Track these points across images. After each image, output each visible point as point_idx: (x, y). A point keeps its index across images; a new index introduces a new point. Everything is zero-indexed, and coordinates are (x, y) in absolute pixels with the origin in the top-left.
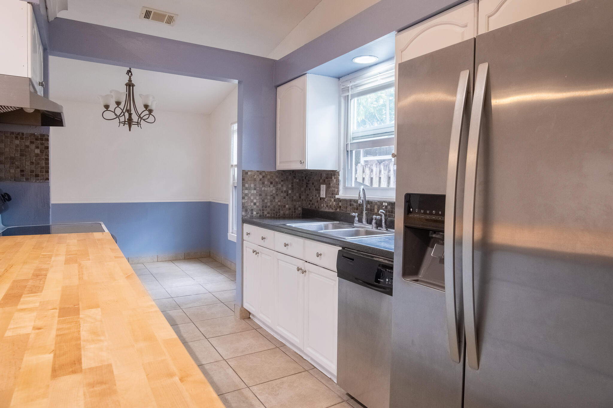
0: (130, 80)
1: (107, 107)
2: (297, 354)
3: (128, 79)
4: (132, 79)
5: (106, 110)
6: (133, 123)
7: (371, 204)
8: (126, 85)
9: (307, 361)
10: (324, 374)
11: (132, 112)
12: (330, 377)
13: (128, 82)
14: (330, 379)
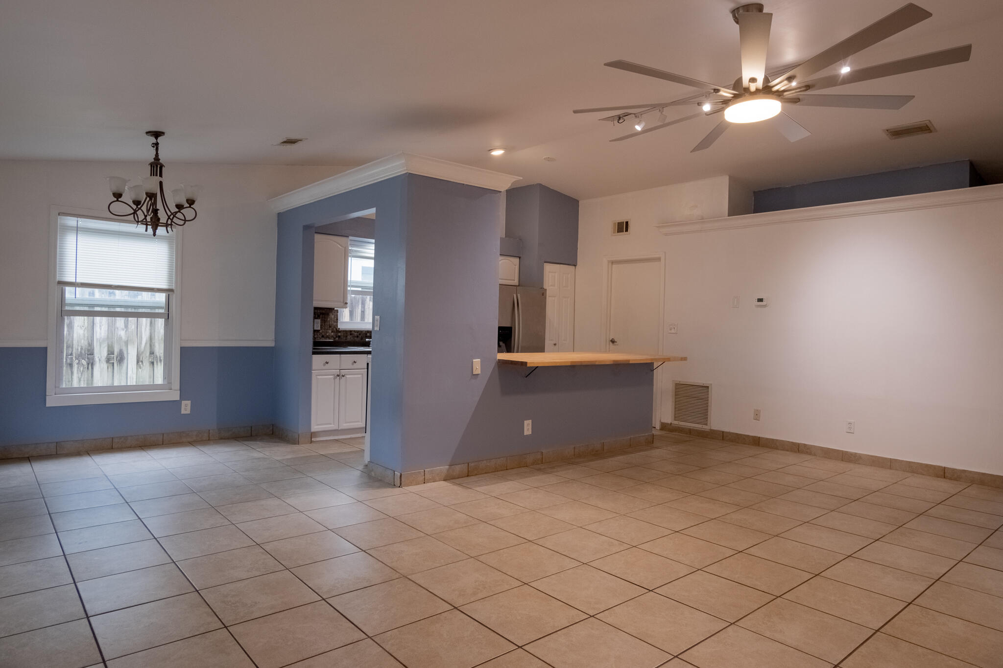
0: (157, 158)
1: (118, 196)
3: (154, 156)
4: (160, 157)
5: (116, 199)
6: (160, 224)
8: (151, 164)
11: (158, 208)
13: (153, 160)
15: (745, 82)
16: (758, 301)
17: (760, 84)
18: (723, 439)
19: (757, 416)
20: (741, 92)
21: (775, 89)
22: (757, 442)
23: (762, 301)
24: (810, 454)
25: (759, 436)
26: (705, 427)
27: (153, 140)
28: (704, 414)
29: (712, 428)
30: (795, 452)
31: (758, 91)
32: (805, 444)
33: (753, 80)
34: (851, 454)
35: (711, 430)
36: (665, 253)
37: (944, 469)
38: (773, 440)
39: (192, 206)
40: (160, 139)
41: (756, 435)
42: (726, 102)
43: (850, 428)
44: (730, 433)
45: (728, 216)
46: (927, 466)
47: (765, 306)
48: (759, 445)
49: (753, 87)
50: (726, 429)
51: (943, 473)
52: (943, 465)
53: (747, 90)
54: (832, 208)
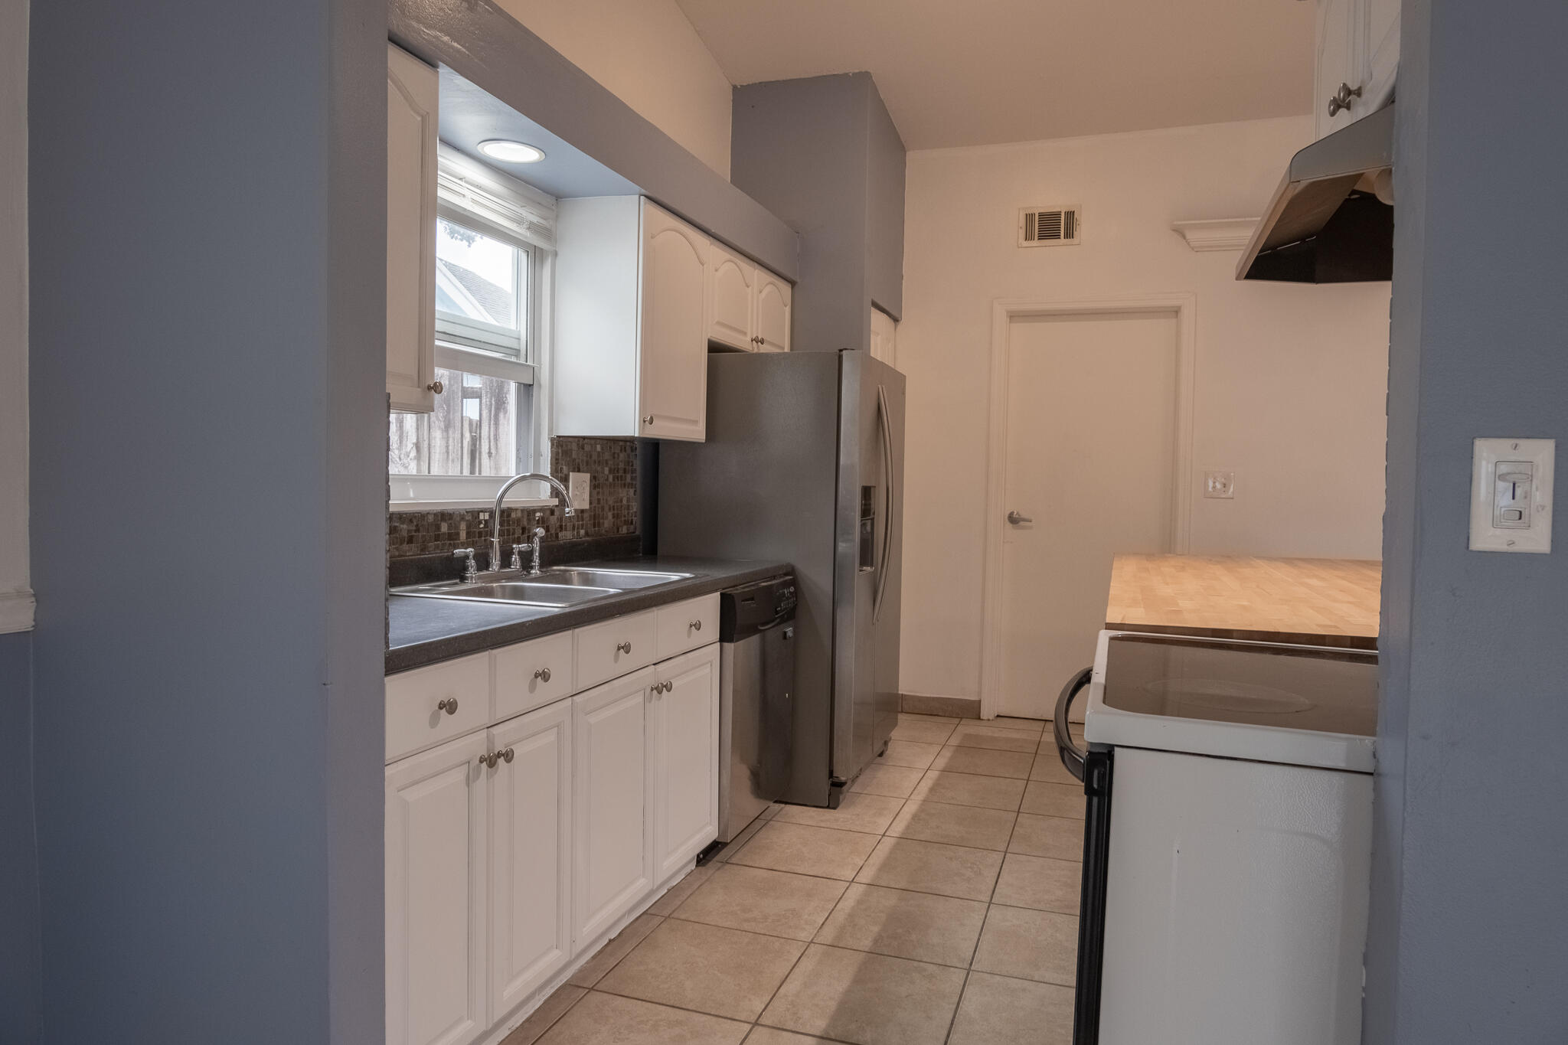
2: (601, 952)
7: (449, 519)
9: (625, 928)
10: (659, 900)
12: (666, 891)
14: (669, 890)
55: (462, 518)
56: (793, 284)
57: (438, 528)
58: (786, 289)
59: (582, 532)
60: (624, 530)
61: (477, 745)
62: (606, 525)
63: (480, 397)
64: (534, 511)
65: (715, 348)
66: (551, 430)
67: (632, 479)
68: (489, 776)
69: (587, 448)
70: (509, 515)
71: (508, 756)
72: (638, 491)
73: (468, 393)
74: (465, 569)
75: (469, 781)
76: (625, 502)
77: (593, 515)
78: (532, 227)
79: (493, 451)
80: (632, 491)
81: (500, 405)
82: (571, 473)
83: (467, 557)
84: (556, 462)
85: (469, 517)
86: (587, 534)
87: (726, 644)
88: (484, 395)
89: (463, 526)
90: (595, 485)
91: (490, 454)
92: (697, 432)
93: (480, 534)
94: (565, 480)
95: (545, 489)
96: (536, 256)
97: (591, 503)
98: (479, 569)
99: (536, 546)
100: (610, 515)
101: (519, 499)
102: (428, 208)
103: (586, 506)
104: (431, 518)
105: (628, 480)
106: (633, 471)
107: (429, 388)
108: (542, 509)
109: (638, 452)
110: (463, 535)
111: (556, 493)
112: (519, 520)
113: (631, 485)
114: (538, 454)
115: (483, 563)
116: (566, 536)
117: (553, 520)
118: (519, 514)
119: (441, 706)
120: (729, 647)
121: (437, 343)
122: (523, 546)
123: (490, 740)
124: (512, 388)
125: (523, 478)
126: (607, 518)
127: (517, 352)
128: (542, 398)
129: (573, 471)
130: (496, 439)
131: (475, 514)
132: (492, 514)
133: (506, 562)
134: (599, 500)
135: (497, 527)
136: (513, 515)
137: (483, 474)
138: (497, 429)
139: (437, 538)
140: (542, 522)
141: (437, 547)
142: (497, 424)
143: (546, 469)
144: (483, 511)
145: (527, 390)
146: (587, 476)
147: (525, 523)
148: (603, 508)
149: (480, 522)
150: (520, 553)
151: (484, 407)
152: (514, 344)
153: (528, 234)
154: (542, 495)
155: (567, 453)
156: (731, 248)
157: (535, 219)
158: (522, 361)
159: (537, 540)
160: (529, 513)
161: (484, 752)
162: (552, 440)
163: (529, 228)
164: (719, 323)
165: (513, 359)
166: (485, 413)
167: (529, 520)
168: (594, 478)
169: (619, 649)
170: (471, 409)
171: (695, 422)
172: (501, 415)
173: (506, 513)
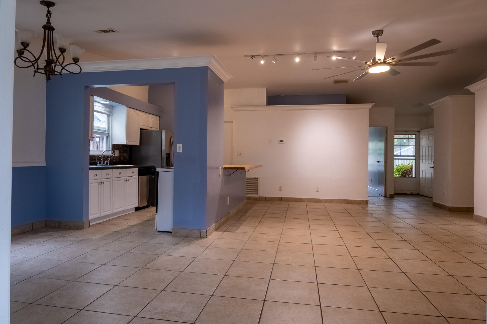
3: (47, 21)
4: (51, 22)
7: (95, 157)
8: (44, 26)
13: (46, 24)
15: (377, 60)
16: (280, 142)
17: (382, 61)
18: (265, 200)
19: (280, 189)
20: (375, 63)
21: (387, 62)
22: (281, 200)
23: (282, 142)
24: (301, 201)
25: (281, 197)
26: (257, 196)
27: (46, 8)
28: (256, 191)
29: (260, 196)
30: (297, 202)
31: (381, 63)
32: (301, 198)
33: (379, 60)
34: (318, 199)
35: (259, 197)
36: (235, 119)
37: (349, 200)
38: (288, 198)
39: (77, 63)
40: (51, 9)
41: (280, 197)
42: (370, 66)
43: (317, 190)
44: (269, 197)
45: (266, 105)
46: (343, 200)
47: (283, 144)
48: (282, 201)
49: (379, 62)
50: (267, 196)
51: (348, 202)
52: (348, 199)
53: (377, 62)
54: (309, 106)
55: (97, 156)
56: (160, 117)
57: (93, 158)
58: (158, 118)
59: (117, 160)
60: (125, 160)
61: (99, 181)
62: (122, 159)
63: (99, 138)
64: (109, 156)
65: (141, 129)
66: (111, 143)
67: (127, 152)
68: (101, 185)
69: (118, 146)
70: (104, 157)
71: (103, 183)
72: (128, 154)
73: (97, 137)
74: (97, 164)
75: (98, 185)
76: (125, 155)
77: (120, 157)
78: (108, 111)
79: (102, 147)
80: (127, 154)
81: (103, 139)
82: (115, 151)
83: (97, 162)
84: (112, 148)
85: (98, 156)
86: (118, 161)
87: (139, 176)
88: (100, 137)
89: (97, 158)
90: (120, 152)
91: (101, 147)
92: (138, 144)
93: (100, 159)
94: (114, 151)
95: (111, 153)
96: (109, 116)
97: (119, 155)
98: (99, 164)
99: (109, 161)
100: (123, 158)
101: (106, 154)
102: (93, 111)
103: (118, 156)
104: (92, 156)
105: (126, 152)
106: (127, 150)
107: (93, 138)
108: (110, 156)
109: (128, 147)
110: (97, 159)
111: (112, 153)
112: (106, 158)
113: (126, 153)
114: (109, 147)
115: (100, 163)
116: (114, 160)
117: (112, 158)
118: (106, 157)
119: (95, 175)
120: (140, 177)
121: (94, 131)
122: (106, 161)
123: (101, 181)
124: (105, 137)
125: (106, 150)
126: (122, 158)
127: (106, 131)
128: (110, 138)
129: (116, 150)
130: (102, 145)
131: (99, 156)
132: (101, 156)
133: (104, 163)
134: (120, 155)
135: (102, 158)
136: (105, 157)
137: (100, 150)
138: (102, 143)
139: (93, 159)
140: (110, 158)
141: (93, 161)
142: (102, 142)
143: (111, 149)
144: (100, 156)
145: (107, 137)
146: (118, 151)
147: (107, 158)
148: (121, 157)
149: (100, 157)
150: (106, 162)
151: (100, 139)
152: (105, 130)
153: (108, 113)
154: (110, 153)
155: (114, 147)
156: (145, 112)
157: (109, 110)
158: (107, 132)
159: (109, 160)
160: (108, 156)
161: (100, 182)
162: (112, 145)
163: (108, 112)
164: (142, 125)
165: (105, 132)
166: (100, 140)
167: (108, 158)
168: (119, 152)
169: (120, 173)
170: (98, 139)
171: (137, 142)
172: (103, 141)
173: (104, 156)
